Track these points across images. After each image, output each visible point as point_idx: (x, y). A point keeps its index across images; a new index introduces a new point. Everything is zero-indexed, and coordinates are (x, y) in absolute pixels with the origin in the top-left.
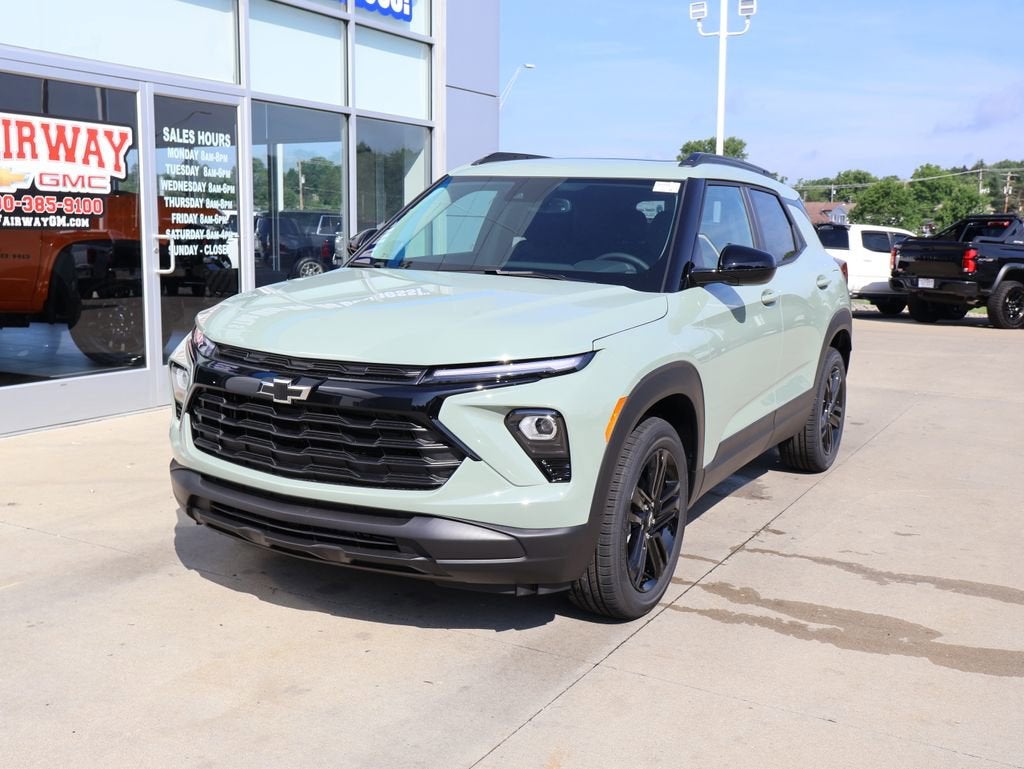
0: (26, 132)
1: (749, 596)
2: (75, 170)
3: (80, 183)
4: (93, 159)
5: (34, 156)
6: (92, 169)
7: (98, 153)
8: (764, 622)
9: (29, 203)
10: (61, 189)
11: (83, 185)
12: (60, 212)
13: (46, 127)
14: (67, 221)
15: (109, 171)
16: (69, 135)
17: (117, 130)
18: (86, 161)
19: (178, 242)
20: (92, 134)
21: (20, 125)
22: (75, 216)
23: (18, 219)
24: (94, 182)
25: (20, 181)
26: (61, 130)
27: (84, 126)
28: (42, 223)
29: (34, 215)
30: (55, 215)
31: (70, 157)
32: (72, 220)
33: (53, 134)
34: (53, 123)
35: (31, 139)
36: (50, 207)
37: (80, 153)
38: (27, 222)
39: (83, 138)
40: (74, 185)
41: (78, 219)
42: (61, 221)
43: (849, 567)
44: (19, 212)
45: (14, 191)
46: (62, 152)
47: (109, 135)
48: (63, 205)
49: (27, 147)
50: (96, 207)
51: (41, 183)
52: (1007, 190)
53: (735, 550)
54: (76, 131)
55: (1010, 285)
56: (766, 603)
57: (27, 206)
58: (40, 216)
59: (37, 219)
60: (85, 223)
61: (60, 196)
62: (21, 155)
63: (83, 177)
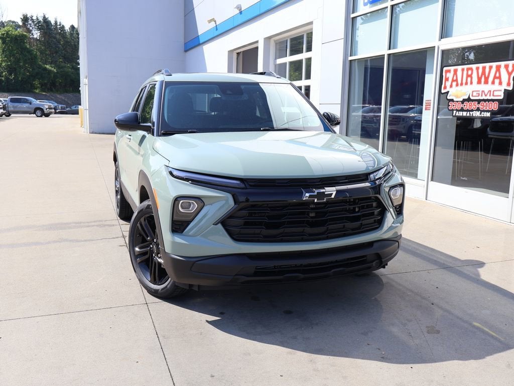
0: (470, 72)
2: (488, 88)
3: (489, 94)
4: (497, 81)
5: (471, 83)
6: (496, 86)
7: (500, 78)
9: (467, 106)
10: (480, 98)
11: (490, 96)
12: (478, 109)
13: (478, 69)
14: (481, 114)
15: (504, 86)
17: (511, 63)
18: (493, 83)
21: (468, 69)
22: (484, 111)
23: (461, 113)
24: (496, 93)
25: (464, 95)
27: (494, 64)
28: (470, 114)
29: (467, 111)
30: (476, 110)
32: (483, 113)
33: (480, 71)
34: (481, 66)
35: (471, 76)
36: (474, 107)
37: (491, 79)
38: (465, 114)
40: (486, 95)
41: (485, 113)
42: (477, 114)
44: (462, 110)
45: (461, 100)
47: (506, 66)
48: (480, 106)
49: (469, 79)
50: (495, 107)
51: (472, 96)
57: (465, 107)
58: (470, 111)
59: (468, 112)
60: (488, 114)
61: (479, 101)
63: (490, 91)
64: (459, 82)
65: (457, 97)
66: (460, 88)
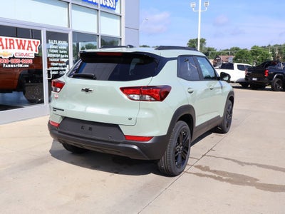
1: (207, 169)
2: (25, 52)
4: (30, 49)
5: (14, 48)
6: (30, 51)
7: (31, 47)
8: (211, 176)
9: (12, 61)
10: (21, 57)
11: (27, 56)
12: (21, 63)
13: (17, 40)
15: (34, 52)
16: (23, 42)
17: (36, 41)
18: (28, 49)
19: (53, 71)
20: (29, 42)
21: (10, 40)
23: (9, 65)
24: (30, 55)
25: (10, 55)
26: (21, 41)
27: (27, 40)
28: (16, 66)
30: (19, 64)
31: (24, 48)
32: (24, 65)
33: (19, 42)
34: (19, 39)
35: (13, 44)
36: (18, 62)
37: (26, 47)
38: (12, 66)
39: (27, 43)
40: (25, 56)
41: (26, 65)
42: (21, 66)
43: (234, 161)
44: (10, 63)
45: (8, 58)
46: (21, 47)
47: (34, 42)
49: (12, 46)
50: (31, 62)
51: (16, 55)
52: (277, 52)
53: (203, 156)
54: (25, 41)
55: (277, 80)
56: (211, 171)
58: (15, 64)
60: (28, 66)
61: (21, 59)
62: (10, 48)
63: (27, 54)
64: (5, 46)
65: (4, 55)
66: (5, 50)
